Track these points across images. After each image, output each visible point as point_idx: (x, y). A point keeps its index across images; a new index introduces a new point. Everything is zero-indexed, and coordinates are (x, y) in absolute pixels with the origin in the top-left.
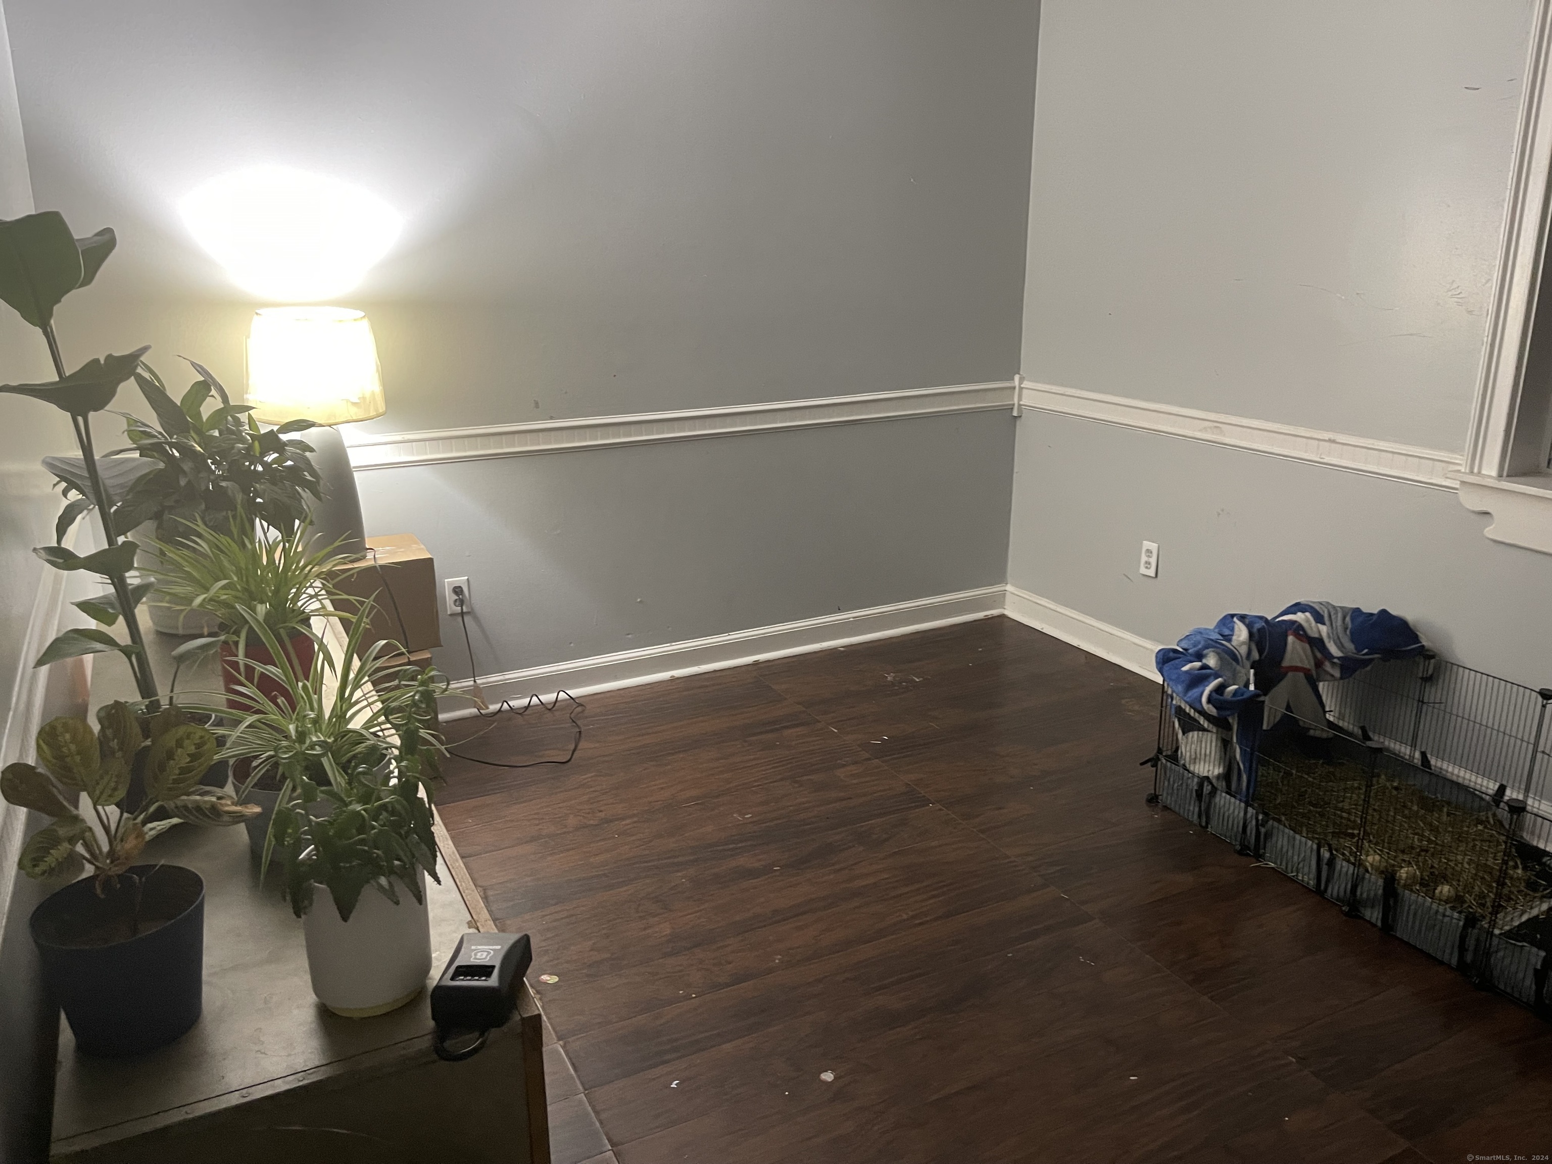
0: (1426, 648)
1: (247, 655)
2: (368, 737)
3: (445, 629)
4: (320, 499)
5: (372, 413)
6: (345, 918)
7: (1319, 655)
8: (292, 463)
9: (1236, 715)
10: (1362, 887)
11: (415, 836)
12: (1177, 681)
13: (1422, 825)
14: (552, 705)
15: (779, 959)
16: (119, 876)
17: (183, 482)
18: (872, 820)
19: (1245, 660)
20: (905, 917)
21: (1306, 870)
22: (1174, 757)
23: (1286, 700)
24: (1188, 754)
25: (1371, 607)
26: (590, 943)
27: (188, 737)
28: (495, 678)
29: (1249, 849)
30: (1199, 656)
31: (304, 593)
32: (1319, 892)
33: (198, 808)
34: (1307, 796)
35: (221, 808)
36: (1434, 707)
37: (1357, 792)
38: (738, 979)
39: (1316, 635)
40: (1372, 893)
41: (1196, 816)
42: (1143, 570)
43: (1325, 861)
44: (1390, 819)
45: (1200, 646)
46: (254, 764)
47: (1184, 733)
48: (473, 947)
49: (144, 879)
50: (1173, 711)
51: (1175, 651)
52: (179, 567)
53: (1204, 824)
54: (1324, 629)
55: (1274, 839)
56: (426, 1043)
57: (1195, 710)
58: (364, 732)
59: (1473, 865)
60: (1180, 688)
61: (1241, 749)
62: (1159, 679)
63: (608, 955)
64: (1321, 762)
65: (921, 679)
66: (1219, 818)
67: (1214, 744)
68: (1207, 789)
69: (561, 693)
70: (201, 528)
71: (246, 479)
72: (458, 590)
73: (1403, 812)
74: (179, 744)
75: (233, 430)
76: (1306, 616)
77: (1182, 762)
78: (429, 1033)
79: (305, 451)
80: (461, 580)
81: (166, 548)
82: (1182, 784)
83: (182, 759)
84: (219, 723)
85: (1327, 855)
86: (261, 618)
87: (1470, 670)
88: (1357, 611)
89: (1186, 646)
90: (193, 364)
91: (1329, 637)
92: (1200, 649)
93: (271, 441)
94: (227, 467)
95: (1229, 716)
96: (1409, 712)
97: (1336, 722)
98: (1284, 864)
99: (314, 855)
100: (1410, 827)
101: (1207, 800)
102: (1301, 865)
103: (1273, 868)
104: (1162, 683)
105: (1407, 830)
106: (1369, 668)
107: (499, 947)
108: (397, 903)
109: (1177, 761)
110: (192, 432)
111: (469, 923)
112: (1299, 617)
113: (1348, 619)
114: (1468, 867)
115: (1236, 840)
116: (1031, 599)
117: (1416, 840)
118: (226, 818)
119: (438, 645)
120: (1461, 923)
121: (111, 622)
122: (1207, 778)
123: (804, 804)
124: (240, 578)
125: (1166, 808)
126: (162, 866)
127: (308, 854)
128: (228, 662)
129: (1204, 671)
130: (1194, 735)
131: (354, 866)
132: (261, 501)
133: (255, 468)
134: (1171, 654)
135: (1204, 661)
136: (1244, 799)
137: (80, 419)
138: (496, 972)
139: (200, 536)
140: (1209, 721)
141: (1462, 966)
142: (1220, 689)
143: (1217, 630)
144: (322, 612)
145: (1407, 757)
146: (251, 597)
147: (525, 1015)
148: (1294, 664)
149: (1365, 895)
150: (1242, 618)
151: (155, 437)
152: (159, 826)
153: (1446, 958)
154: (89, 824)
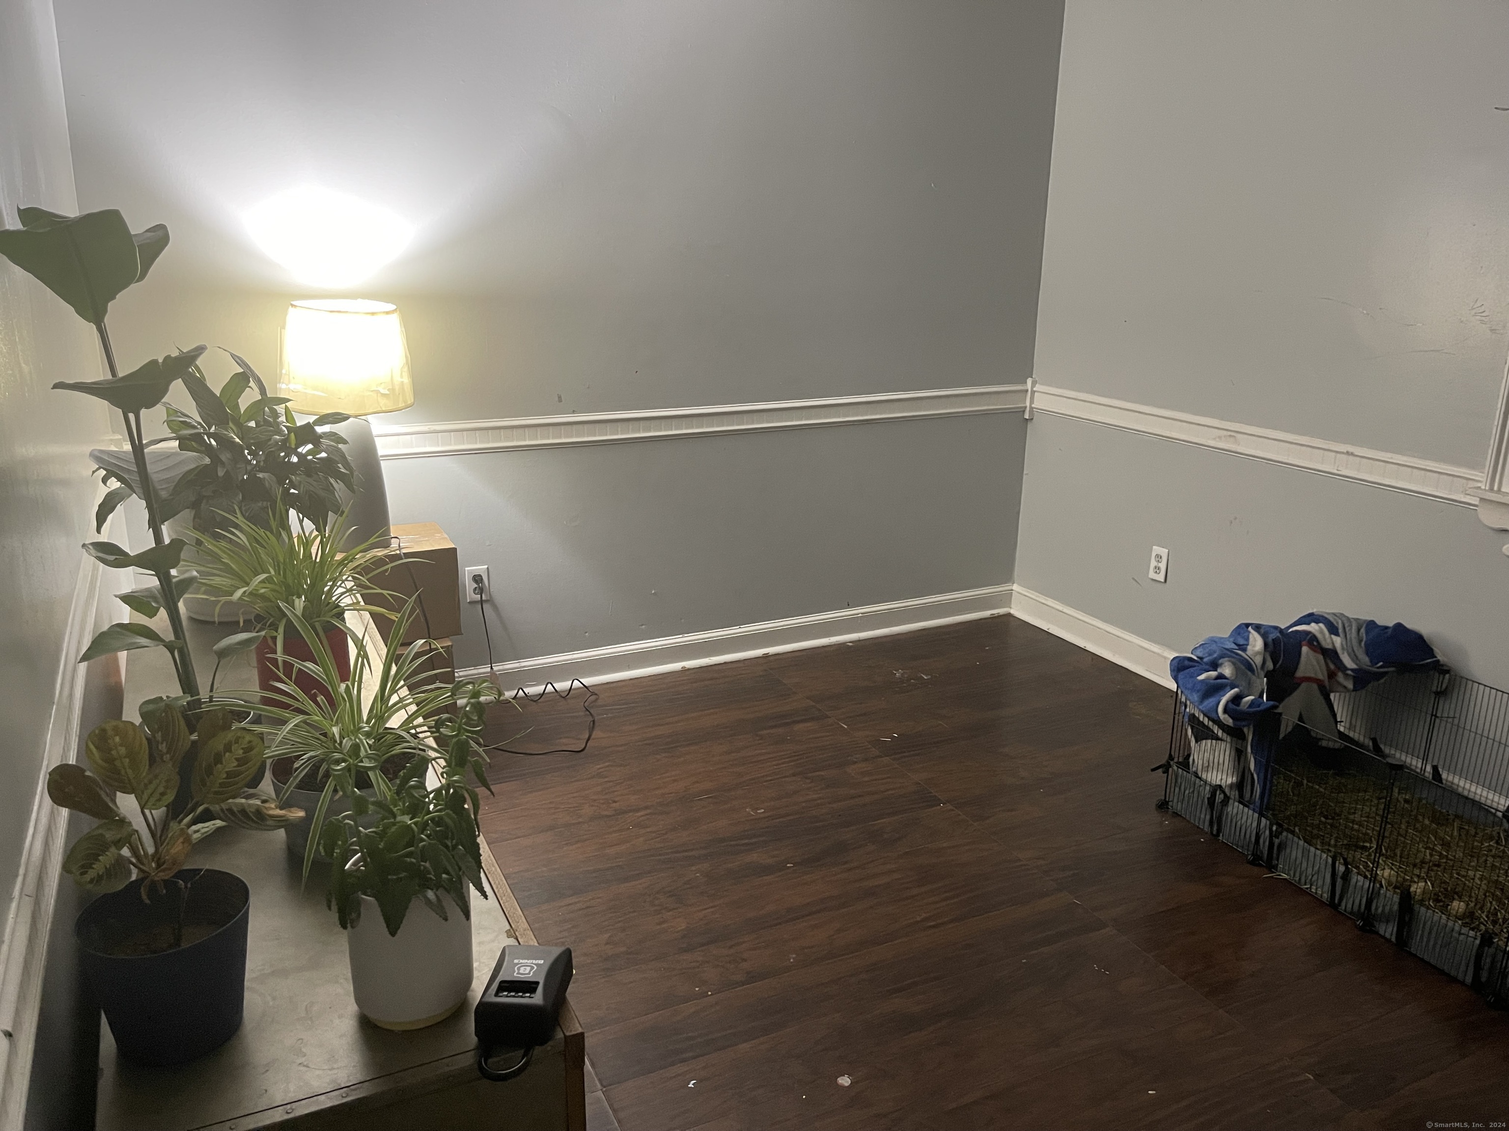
0: (1442, 663)
1: (286, 651)
2: (408, 739)
3: (466, 616)
4: (353, 491)
5: (401, 405)
6: (393, 933)
7: (1332, 667)
8: (326, 455)
9: (1251, 727)
10: (1377, 902)
11: (461, 847)
12: (1192, 689)
13: (1433, 839)
14: (567, 693)
15: (793, 958)
16: (164, 881)
17: (221, 473)
18: (883, 818)
19: (1259, 670)
20: (919, 919)
21: (1320, 883)
22: (1185, 764)
23: (1299, 711)
24: (1200, 762)
25: (1387, 620)
26: (607, 936)
27: (237, 742)
28: (511, 665)
29: (1261, 859)
30: (1214, 666)
31: (340, 586)
32: (1333, 905)
33: (243, 811)
34: (1318, 807)
35: (265, 811)
36: (1447, 722)
37: (1368, 804)
38: (752, 977)
39: (1330, 647)
40: (1387, 908)
41: (1207, 823)
42: (1152, 575)
43: (1340, 874)
44: (1402, 832)
45: (1215, 655)
46: (296, 765)
47: (1197, 742)
48: (516, 961)
49: (189, 885)
50: (1186, 719)
51: (1190, 659)
52: (216, 558)
53: (1215, 833)
54: (1338, 641)
55: (1288, 851)
56: (468, 1060)
57: (1209, 719)
58: (404, 734)
59: (1485, 882)
60: (1195, 697)
61: (1255, 759)
62: (1173, 686)
63: (623, 949)
64: (1331, 772)
65: (929, 677)
66: (1231, 826)
67: (1227, 753)
68: (1219, 797)
69: (576, 681)
70: (240, 520)
71: (283, 471)
72: (477, 579)
73: (1415, 825)
74: (228, 748)
75: (270, 421)
76: (1320, 627)
77: (1194, 769)
78: (473, 1050)
79: (338, 443)
80: (481, 569)
81: (204, 539)
82: (1193, 791)
83: (230, 763)
84: (257, 720)
85: (1342, 869)
86: (299, 612)
87: (1485, 686)
88: (1371, 625)
89: (1200, 655)
90: (233, 356)
91: (1343, 649)
92: (1215, 658)
93: (306, 433)
94: (263, 458)
95: (1244, 726)
96: (1422, 723)
97: (1347, 732)
98: (1297, 875)
99: (362, 866)
100: (1421, 841)
101: (1220, 808)
102: (1315, 877)
103: (1286, 879)
104: (1175, 690)
105: (1418, 844)
106: (1382, 681)
107: (542, 962)
108: (446, 919)
109: (1189, 769)
110: (231, 424)
111: (507, 932)
112: (1313, 628)
113: (1363, 630)
114: (1479, 883)
115: (1248, 850)
116: (1037, 599)
117: (1428, 854)
118: (270, 822)
119: (458, 632)
120: (1478, 942)
121: (152, 613)
122: (1220, 786)
123: (816, 800)
124: (278, 572)
125: (1176, 814)
126: (207, 870)
127: (354, 864)
128: (269, 659)
129: (1219, 681)
130: (1207, 744)
131: (401, 878)
132: (296, 492)
133: (289, 460)
134: (1187, 663)
135: (1219, 670)
136: (1257, 809)
137: (131, 416)
138: (540, 989)
139: (236, 526)
140: (1223, 731)
141: (1477, 985)
142: (1237, 699)
143: (1232, 640)
144: (354, 607)
145: (1419, 770)
146: (290, 593)
147: (568, 1034)
148: (1308, 675)
149: (1380, 910)
150: (1258, 628)
151: (194, 427)
152: (203, 828)
153: (1460, 977)
154: (135, 827)
